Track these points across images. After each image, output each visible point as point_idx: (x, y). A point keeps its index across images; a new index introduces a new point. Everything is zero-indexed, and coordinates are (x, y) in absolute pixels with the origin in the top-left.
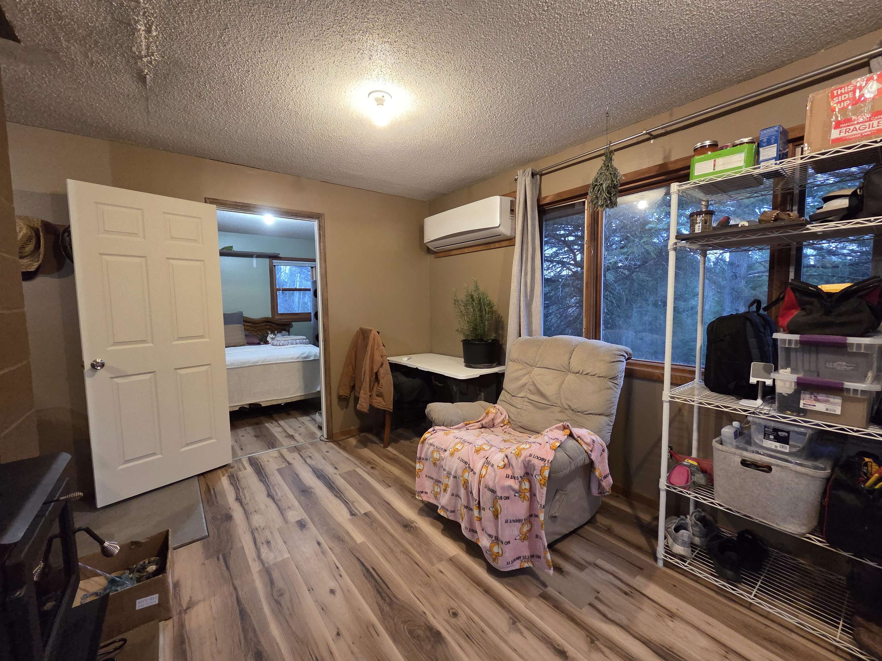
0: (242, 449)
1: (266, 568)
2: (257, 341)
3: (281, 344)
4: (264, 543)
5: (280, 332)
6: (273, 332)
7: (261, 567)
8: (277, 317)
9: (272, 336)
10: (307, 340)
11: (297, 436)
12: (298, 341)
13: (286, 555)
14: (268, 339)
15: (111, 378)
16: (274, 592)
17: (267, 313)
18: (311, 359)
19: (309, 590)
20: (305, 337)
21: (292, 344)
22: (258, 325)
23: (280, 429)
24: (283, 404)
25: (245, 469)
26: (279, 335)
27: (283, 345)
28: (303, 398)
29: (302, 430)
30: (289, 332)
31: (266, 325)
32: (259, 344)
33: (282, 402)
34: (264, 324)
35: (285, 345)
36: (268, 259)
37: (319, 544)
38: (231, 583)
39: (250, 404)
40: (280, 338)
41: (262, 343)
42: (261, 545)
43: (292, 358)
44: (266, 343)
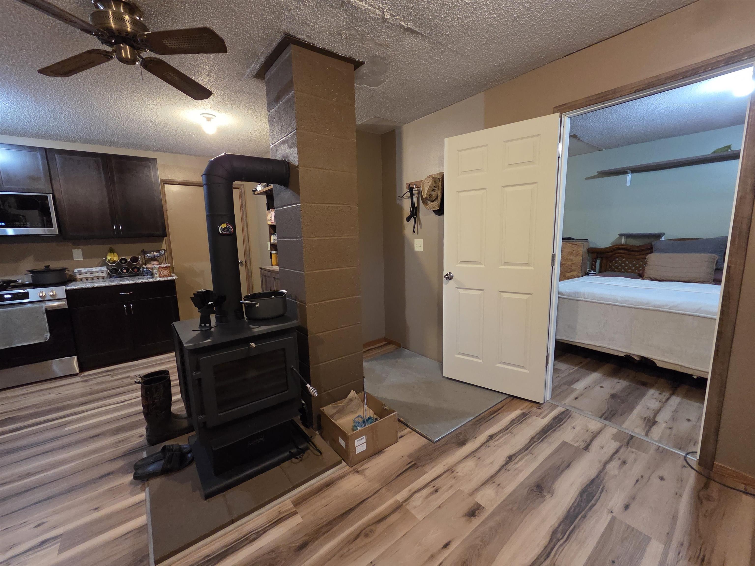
1: (402, 505)
4: (435, 487)
7: (401, 501)
13: (420, 517)
15: (457, 288)
16: (369, 528)
19: (371, 563)
24: (695, 377)
25: (544, 418)
37: (446, 546)
38: (381, 487)
39: (642, 358)
42: (432, 486)
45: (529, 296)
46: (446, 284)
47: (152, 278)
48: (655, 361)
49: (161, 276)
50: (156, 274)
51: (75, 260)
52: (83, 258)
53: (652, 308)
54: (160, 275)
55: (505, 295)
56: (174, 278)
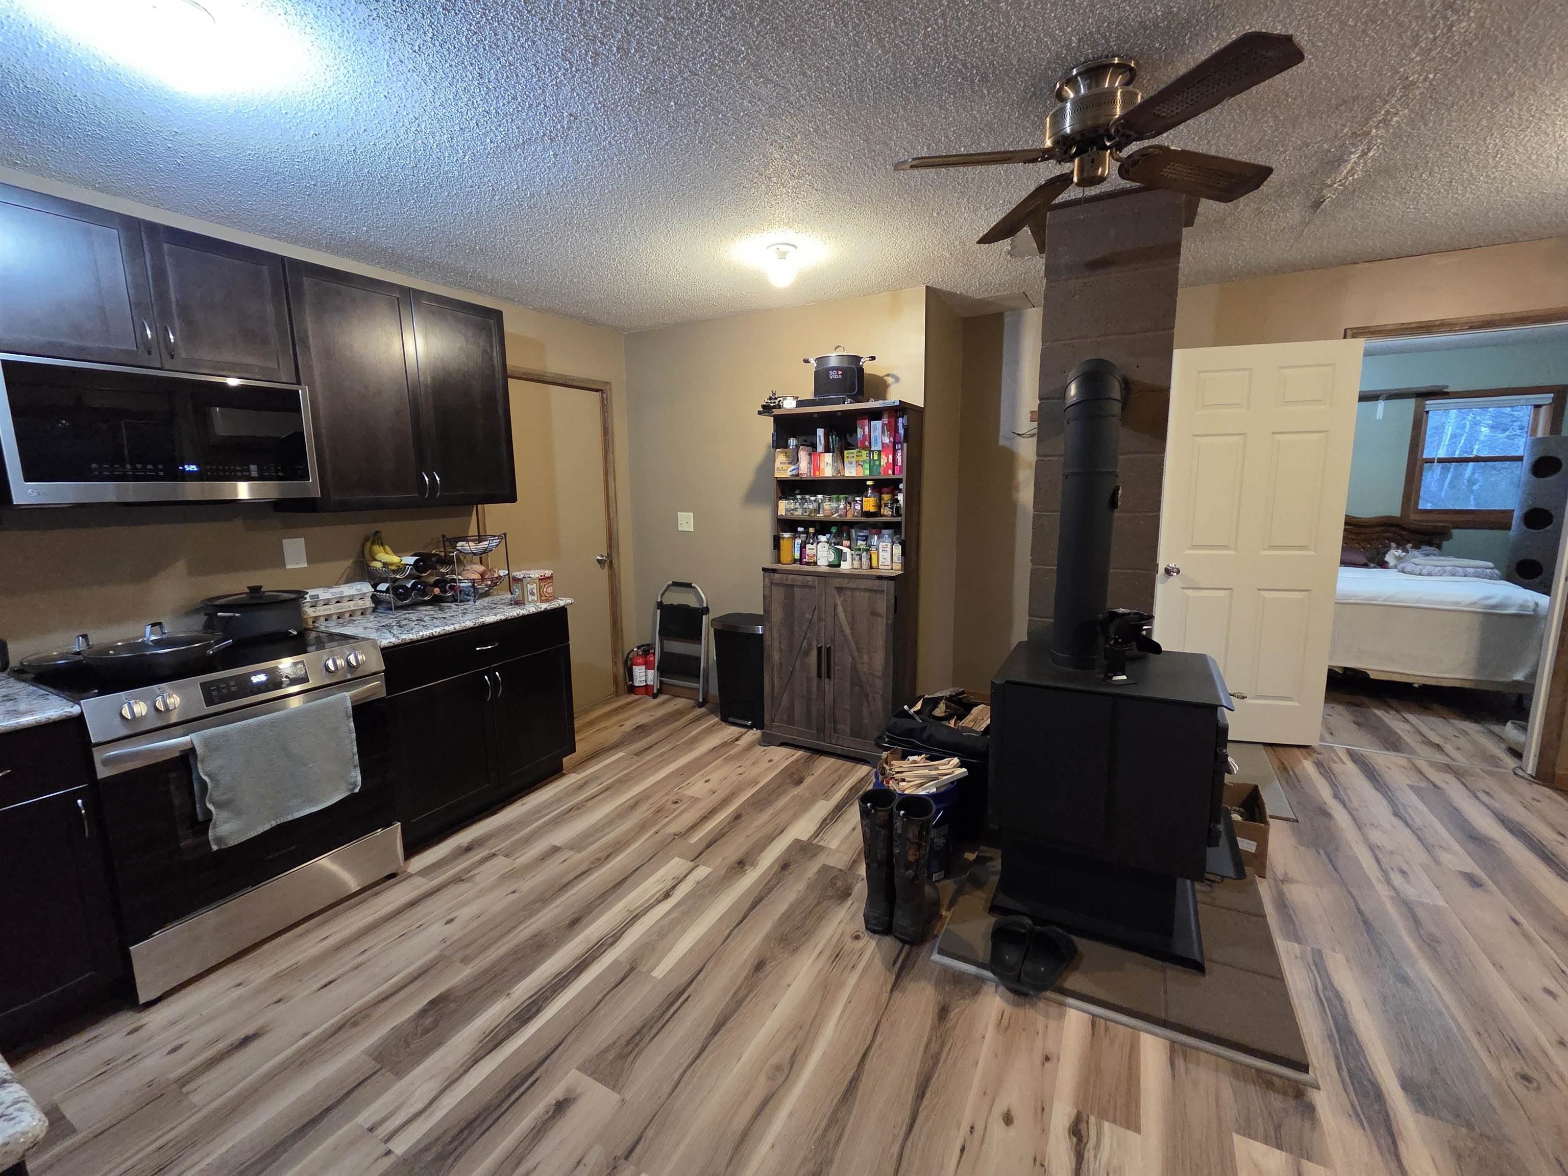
0: (1332, 734)
1: (1403, 899)
2: (1365, 561)
3: (1424, 571)
4: (1395, 869)
5: (1416, 547)
6: (1401, 545)
7: (1393, 894)
8: (1413, 517)
9: (1399, 553)
10: (1497, 571)
11: (1449, 748)
12: (1471, 570)
13: (1442, 903)
14: (1389, 558)
15: (1183, 588)
16: (1422, 932)
17: (1392, 508)
18: (1512, 611)
20: (1490, 564)
21: (1454, 575)
22: (1368, 530)
23: (1407, 727)
24: (1416, 686)
25: (1344, 763)
26: (1416, 553)
27: (1430, 575)
28: (1467, 685)
29: (1463, 742)
30: (1439, 547)
31: (1384, 532)
32: (1365, 565)
33: (1417, 682)
34: (1378, 529)
35: (1436, 575)
36: (1414, 400)
37: (1515, 921)
38: (1344, 887)
39: (1346, 669)
40: (1418, 558)
41: (1372, 565)
42: (1389, 869)
43: (1457, 603)
44: (1383, 565)
45: (1305, 593)
46: (1163, 582)
47: (518, 603)
48: (1368, 672)
49: (543, 598)
50: (532, 594)
51: (288, 567)
52: (309, 562)
53: (1363, 602)
54: (541, 596)
55: (1266, 594)
56: (561, 602)
